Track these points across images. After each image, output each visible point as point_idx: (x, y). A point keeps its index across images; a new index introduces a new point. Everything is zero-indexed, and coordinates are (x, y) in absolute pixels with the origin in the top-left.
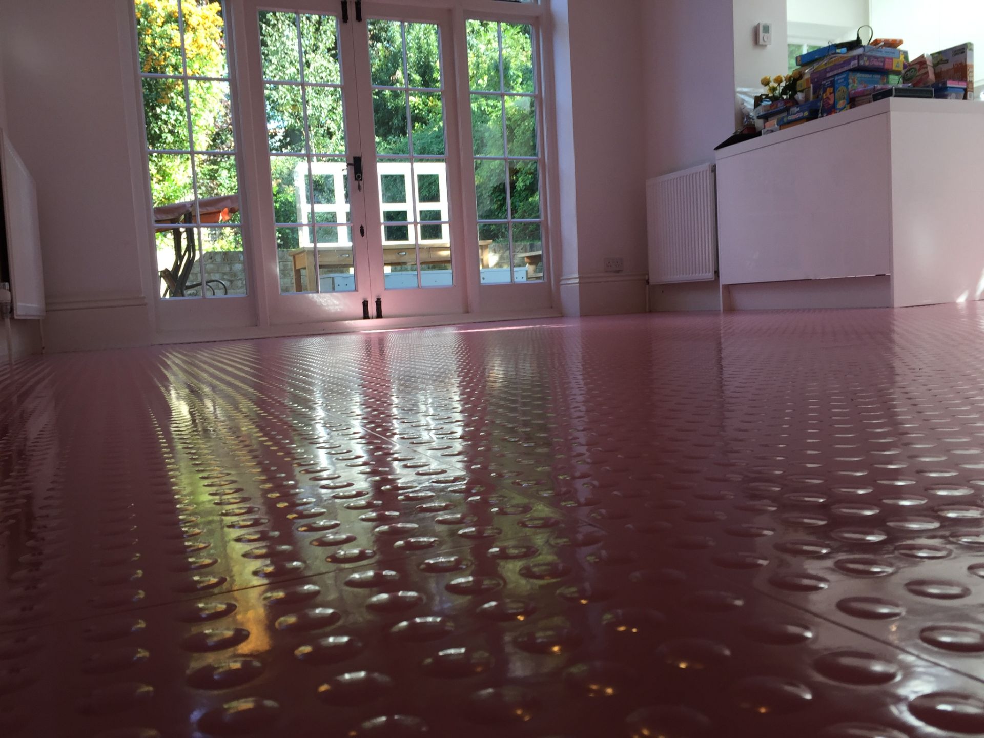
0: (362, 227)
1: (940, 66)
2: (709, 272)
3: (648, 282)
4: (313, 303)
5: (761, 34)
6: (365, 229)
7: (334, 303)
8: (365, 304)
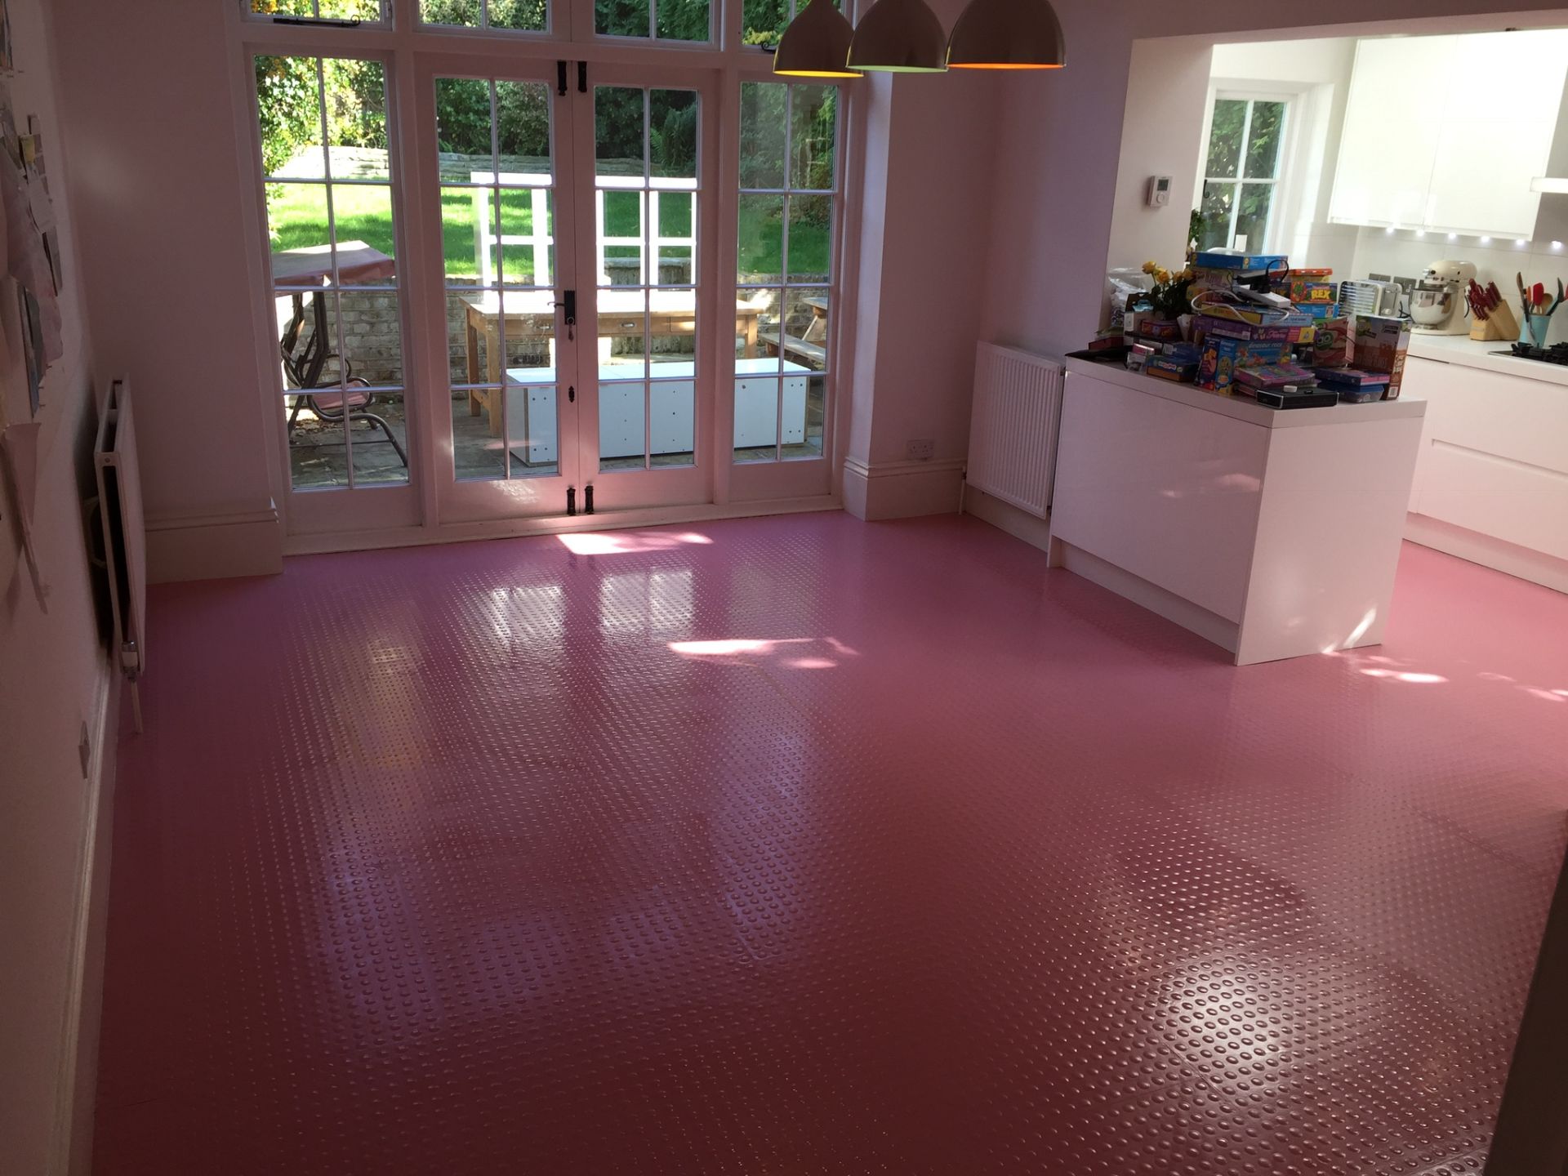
0: (571, 389)
1: (1366, 338)
2: (1040, 506)
3: (965, 476)
4: (500, 493)
5: (1155, 192)
6: (575, 391)
7: (527, 493)
8: (571, 493)
